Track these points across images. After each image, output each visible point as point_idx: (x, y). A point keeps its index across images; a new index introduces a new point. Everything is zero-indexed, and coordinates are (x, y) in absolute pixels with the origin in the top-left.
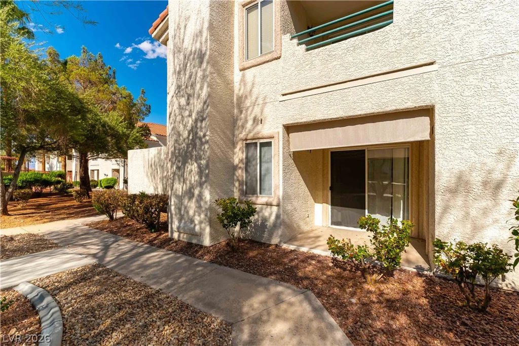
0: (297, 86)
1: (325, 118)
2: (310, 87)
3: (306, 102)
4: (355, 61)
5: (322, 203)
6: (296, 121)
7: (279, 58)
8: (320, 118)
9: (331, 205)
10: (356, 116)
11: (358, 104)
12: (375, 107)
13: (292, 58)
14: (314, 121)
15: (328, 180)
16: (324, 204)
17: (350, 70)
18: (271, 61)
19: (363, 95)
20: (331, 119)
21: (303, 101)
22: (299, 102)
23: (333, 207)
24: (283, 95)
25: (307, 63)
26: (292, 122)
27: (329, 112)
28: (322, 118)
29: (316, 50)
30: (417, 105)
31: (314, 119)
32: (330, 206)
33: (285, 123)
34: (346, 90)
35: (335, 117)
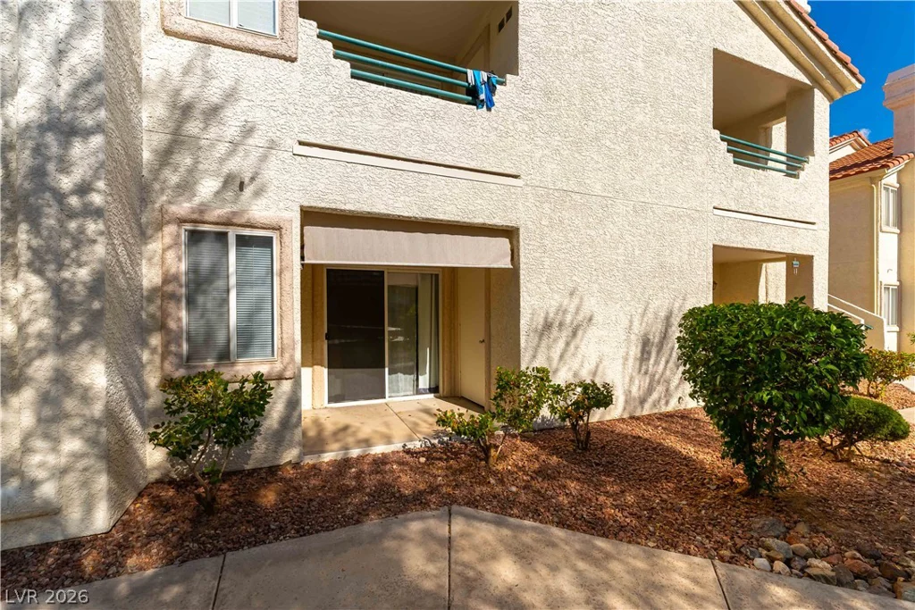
0: (336, 138)
1: (389, 212)
2: (363, 149)
3: (354, 174)
4: (436, 135)
5: (312, 366)
6: (333, 206)
7: (293, 60)
8: (382, 212)
9: (329, 368)
10: (437, 220)
11: (440, 204)
12: (460, 214)
13: (323, 76)
14: (369, 213)
15: (323, 322)
16: (315, 367)
17: (429, 147)
18: (269, 56)
19: (447, 192)
20: (399, 216)
21: (349, 170)
22: (338, 170)
23: (331, 370)
24: (301, 143)
25: (356, 101)
26: (323, 205)
27: (396, 205)
28: (386, 212)
29: (374, 86)
30: (505, 224)
31: (369, 210)
32: (326, 370)
33: (306, 204)
34: (422, 176)
35: (406, 214)
